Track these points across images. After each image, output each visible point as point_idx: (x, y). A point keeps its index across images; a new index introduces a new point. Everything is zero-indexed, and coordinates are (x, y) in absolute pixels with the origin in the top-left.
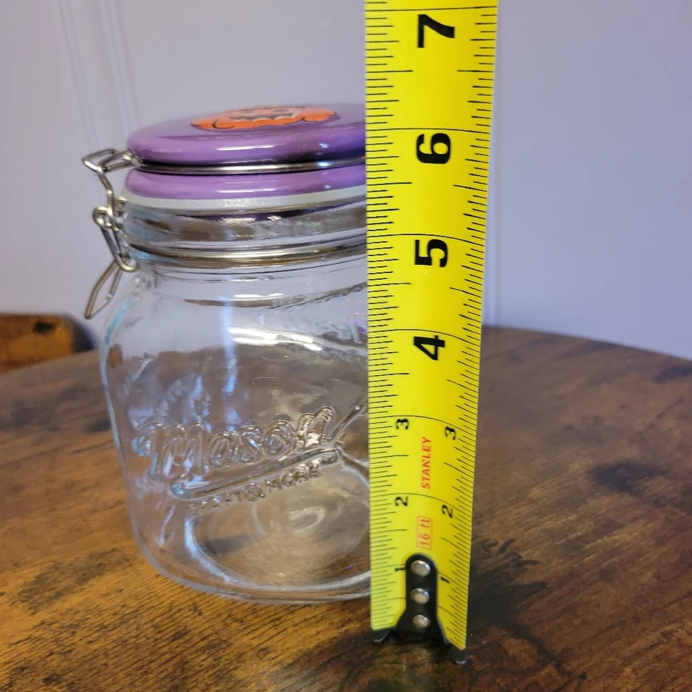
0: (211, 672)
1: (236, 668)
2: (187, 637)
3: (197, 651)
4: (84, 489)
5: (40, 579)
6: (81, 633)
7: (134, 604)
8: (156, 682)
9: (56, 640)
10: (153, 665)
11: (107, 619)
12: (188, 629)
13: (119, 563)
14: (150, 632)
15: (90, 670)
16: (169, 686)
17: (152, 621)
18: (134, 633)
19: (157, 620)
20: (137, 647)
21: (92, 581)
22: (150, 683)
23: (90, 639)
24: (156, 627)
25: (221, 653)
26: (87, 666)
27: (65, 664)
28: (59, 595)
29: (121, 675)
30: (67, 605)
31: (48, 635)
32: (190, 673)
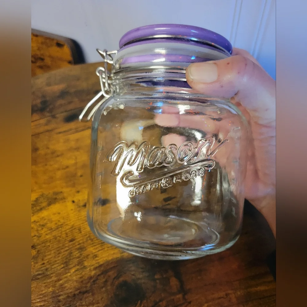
0: (78, 260)
1: (85, 260)
2: (74, 242)
3: (76, 249)
4: (58, 156)
5: (37, 200)
6: (45, 229)
7: (62, 221)
8: (62, 258)
9: (37, 230)
10: (62, 251)
11: (53, 226)
12: (76, 238)
13: (62, 199)
14: (64, 236)
15: (45, 246)
16: (65, 261)
17: (66, 231)
18: (60, 235)
19: (68, 231)
20: (59, 241)
21: (52, 206)
22: (60, 258)
23: (47, 233)
24: (66, 234)
25: (82, 253)
26: (43, 245)
27: (38, 241)
28: (41, 209)
29: (53, 252)
30: (43, 215)
31: (35, 227)
32: (72, 258)
